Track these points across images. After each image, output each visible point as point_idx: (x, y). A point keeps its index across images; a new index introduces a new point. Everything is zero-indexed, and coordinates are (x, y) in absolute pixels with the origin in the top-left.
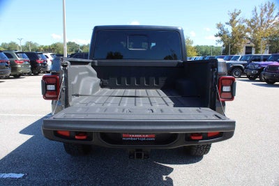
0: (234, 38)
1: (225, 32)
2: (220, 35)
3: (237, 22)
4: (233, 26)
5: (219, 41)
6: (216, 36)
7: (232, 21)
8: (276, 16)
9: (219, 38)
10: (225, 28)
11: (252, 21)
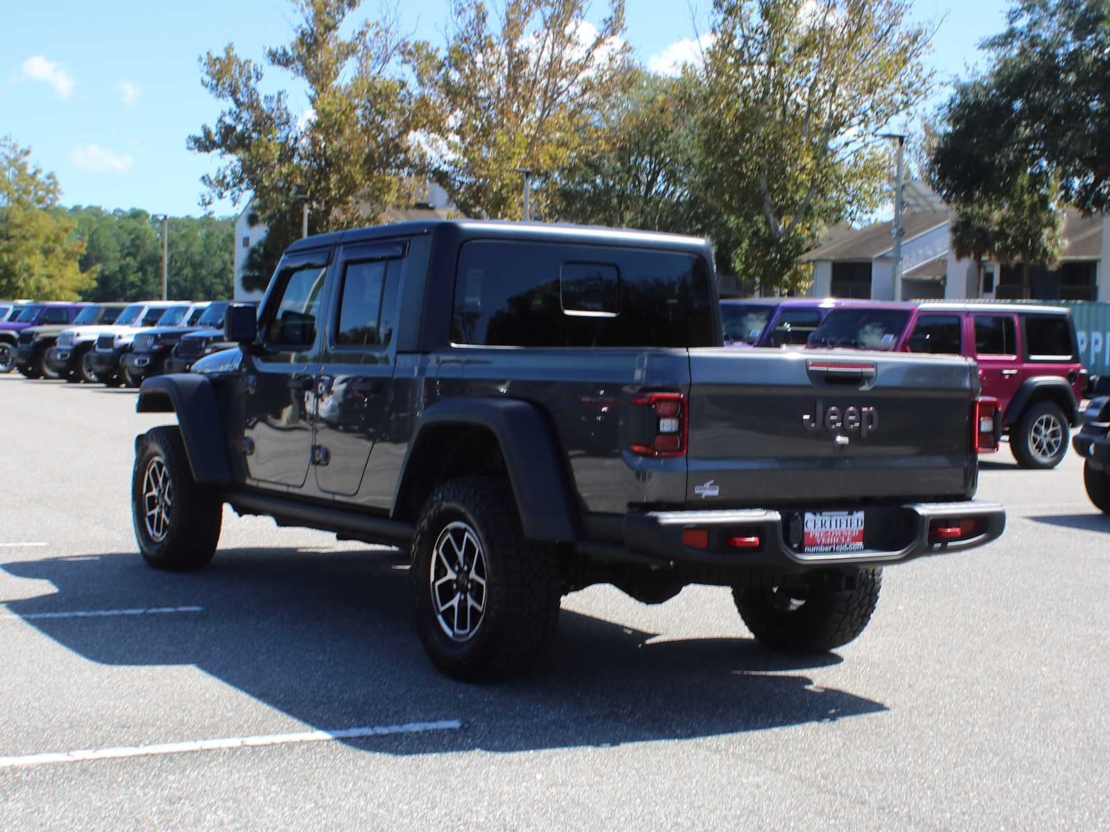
0: (325, 165)
1: (264, 123)
2: (229, 139)
3: (349, 50)
4: (319, 77)
5: (221, 183)
6: (204, 144)
7: (311, 43)
8: (599, 42)
9: (223, 162)
10: (265, 89)
11: (458, 57)
